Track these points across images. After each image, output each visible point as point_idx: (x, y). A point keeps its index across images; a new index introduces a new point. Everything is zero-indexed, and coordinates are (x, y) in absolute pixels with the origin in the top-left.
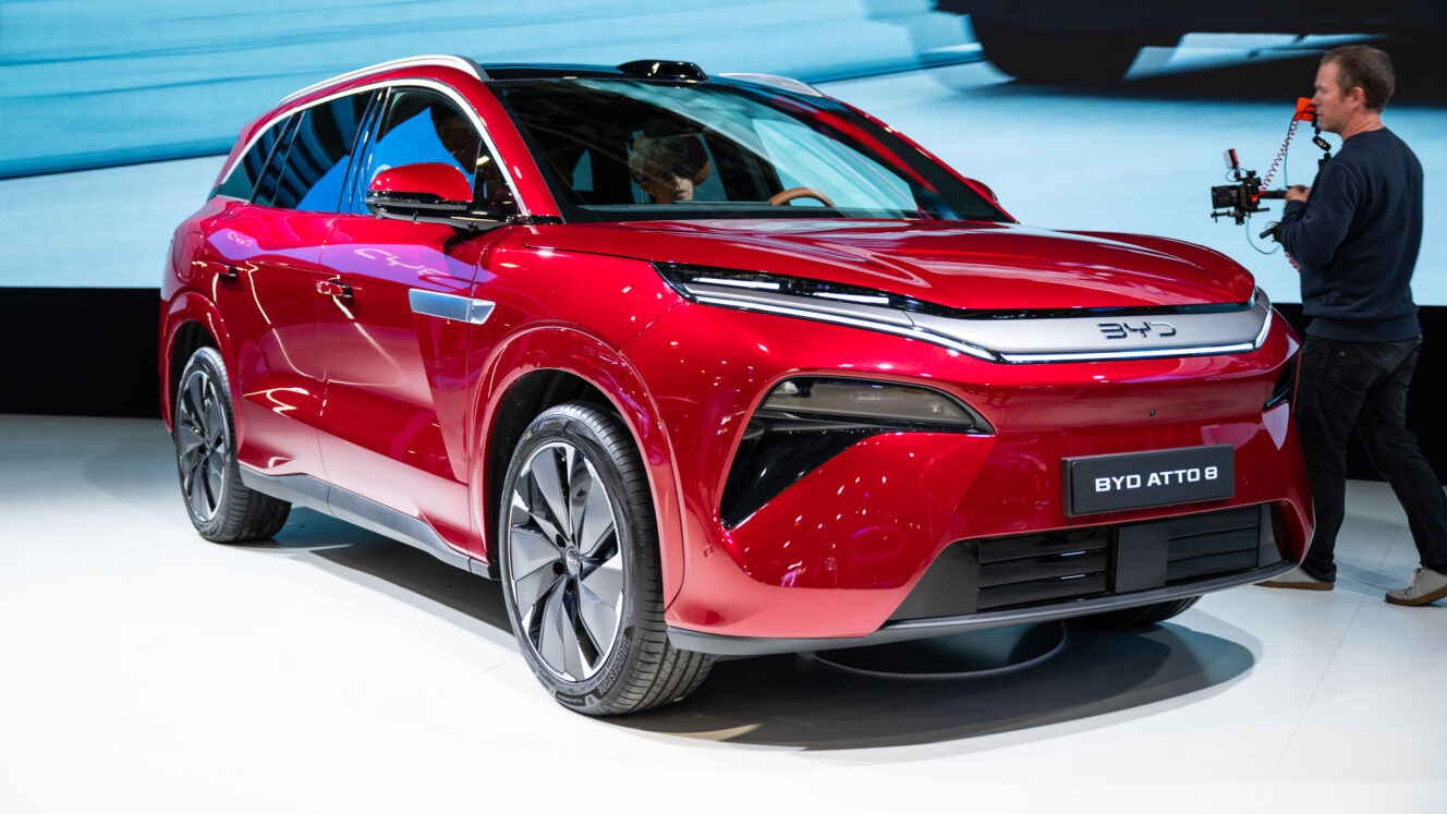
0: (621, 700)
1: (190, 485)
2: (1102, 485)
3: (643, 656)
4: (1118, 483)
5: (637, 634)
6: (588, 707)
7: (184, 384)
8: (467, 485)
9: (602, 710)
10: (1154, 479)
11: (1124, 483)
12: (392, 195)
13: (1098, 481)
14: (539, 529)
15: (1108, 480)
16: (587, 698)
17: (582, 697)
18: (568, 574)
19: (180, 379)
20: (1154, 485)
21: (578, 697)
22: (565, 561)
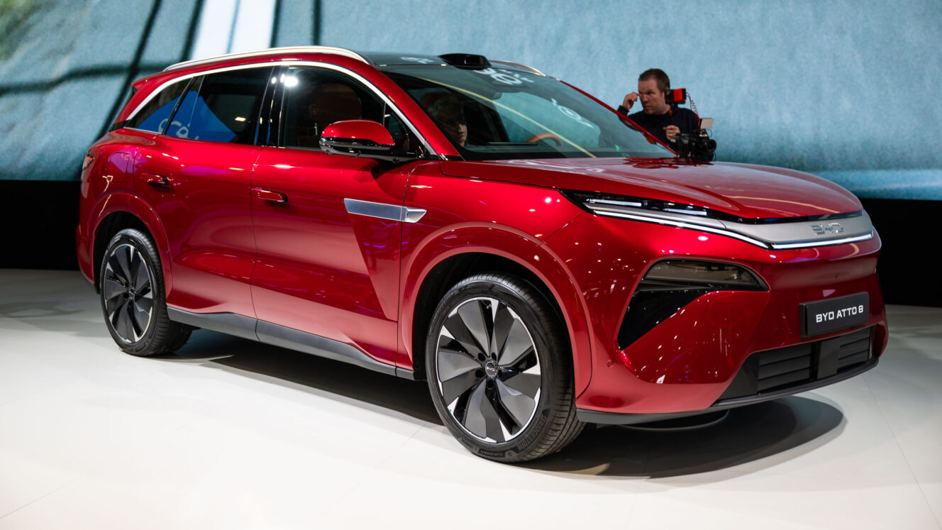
0: (533, 453)
1: (116, 318)
2: (819, 318)
3: (554, 427)
4: (825, 316)
5: (552, 413)
6: (507, 457)
7: (110, 253)
8: (397, 322)
9: (517, 459)
10: (839, 314)
11: (827, 317)
12: (336, 140)
13: (817, 316)
14: (464, 350)
15: (821, 315)
16: (507, 453)
17: (504, 452)
18: (487, 376)
19: (106, 248)
20: (839, 317)
21: (500, 452)
22: (484, 369)
